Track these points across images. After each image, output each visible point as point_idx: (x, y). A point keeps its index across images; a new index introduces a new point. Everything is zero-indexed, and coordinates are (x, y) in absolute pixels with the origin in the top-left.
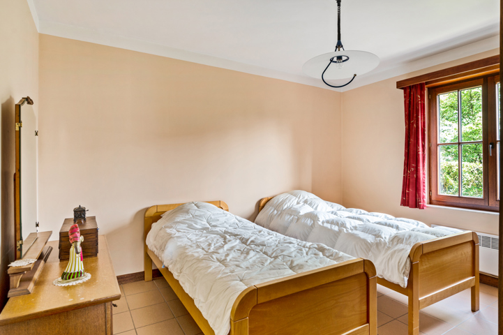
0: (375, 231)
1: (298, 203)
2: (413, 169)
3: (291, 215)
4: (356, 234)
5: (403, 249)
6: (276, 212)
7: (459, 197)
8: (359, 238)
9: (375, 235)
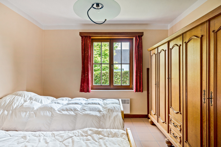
0: (97, 109)
1: (25, 101)
2: (86, 75)
3: (26, 112)
4: (89, 114)
5: (117, 115)
6: (6, 112)
7: (101, 85)
8: (93, 115)
9: (98, 111)
